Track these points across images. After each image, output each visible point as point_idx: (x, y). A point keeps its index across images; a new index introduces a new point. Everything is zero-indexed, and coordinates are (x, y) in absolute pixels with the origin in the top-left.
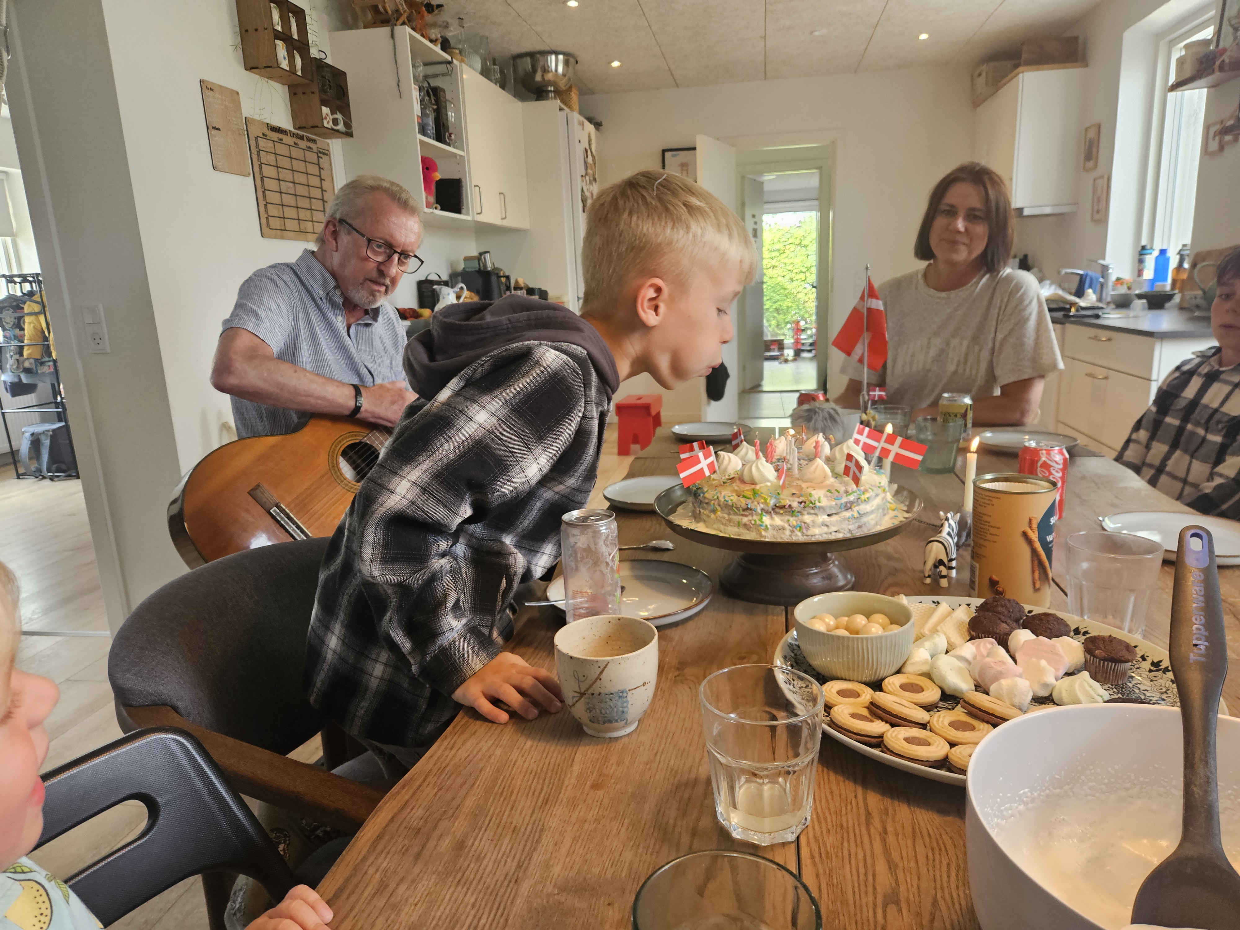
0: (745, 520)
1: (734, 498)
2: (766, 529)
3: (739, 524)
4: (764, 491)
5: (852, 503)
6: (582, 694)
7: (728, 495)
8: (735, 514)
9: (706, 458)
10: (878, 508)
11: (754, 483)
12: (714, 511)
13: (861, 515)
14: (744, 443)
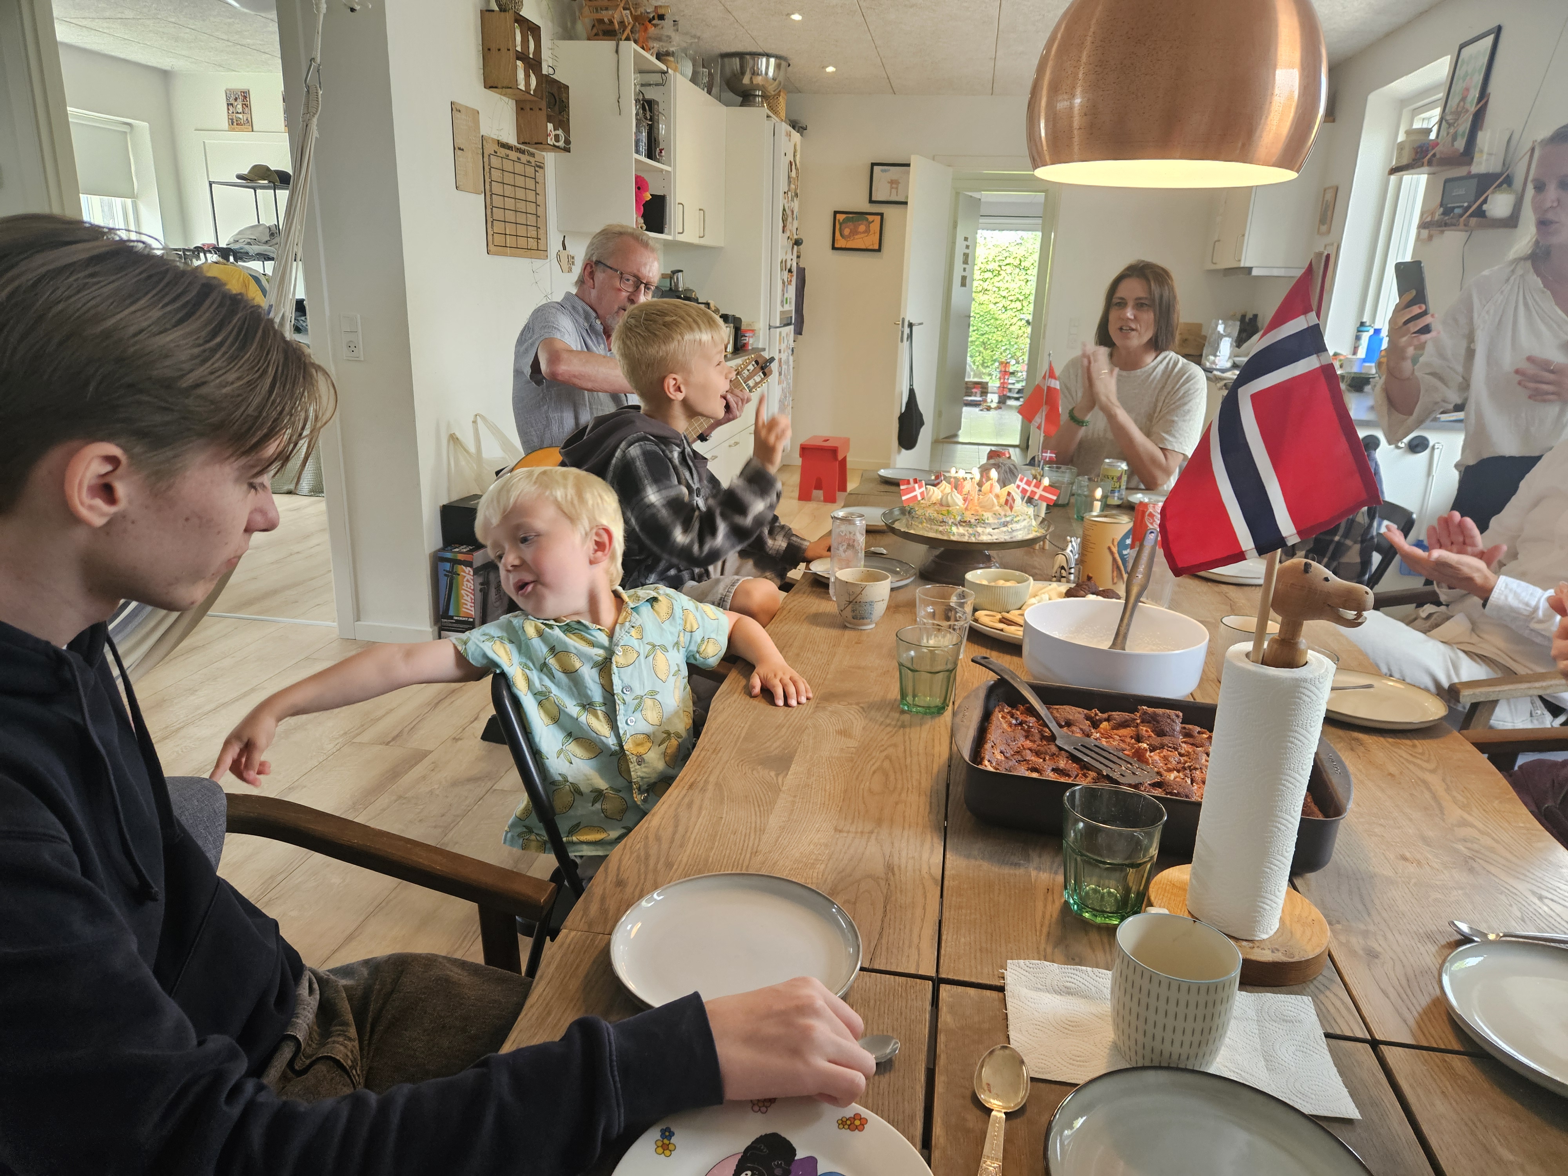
0: (941, 529)
1: (935, 515)
2: (954, 534)
3: (937, 531)
4: (955, 511)
5: (1008, 522)
6: (850, 602)
7: (931, 512)
8: (935, 525)
9: (920, 487)
10: (1024, 528)
11: (949, 506)
12: (921, 523)
13: (1013, 531)
14: (944, 482)
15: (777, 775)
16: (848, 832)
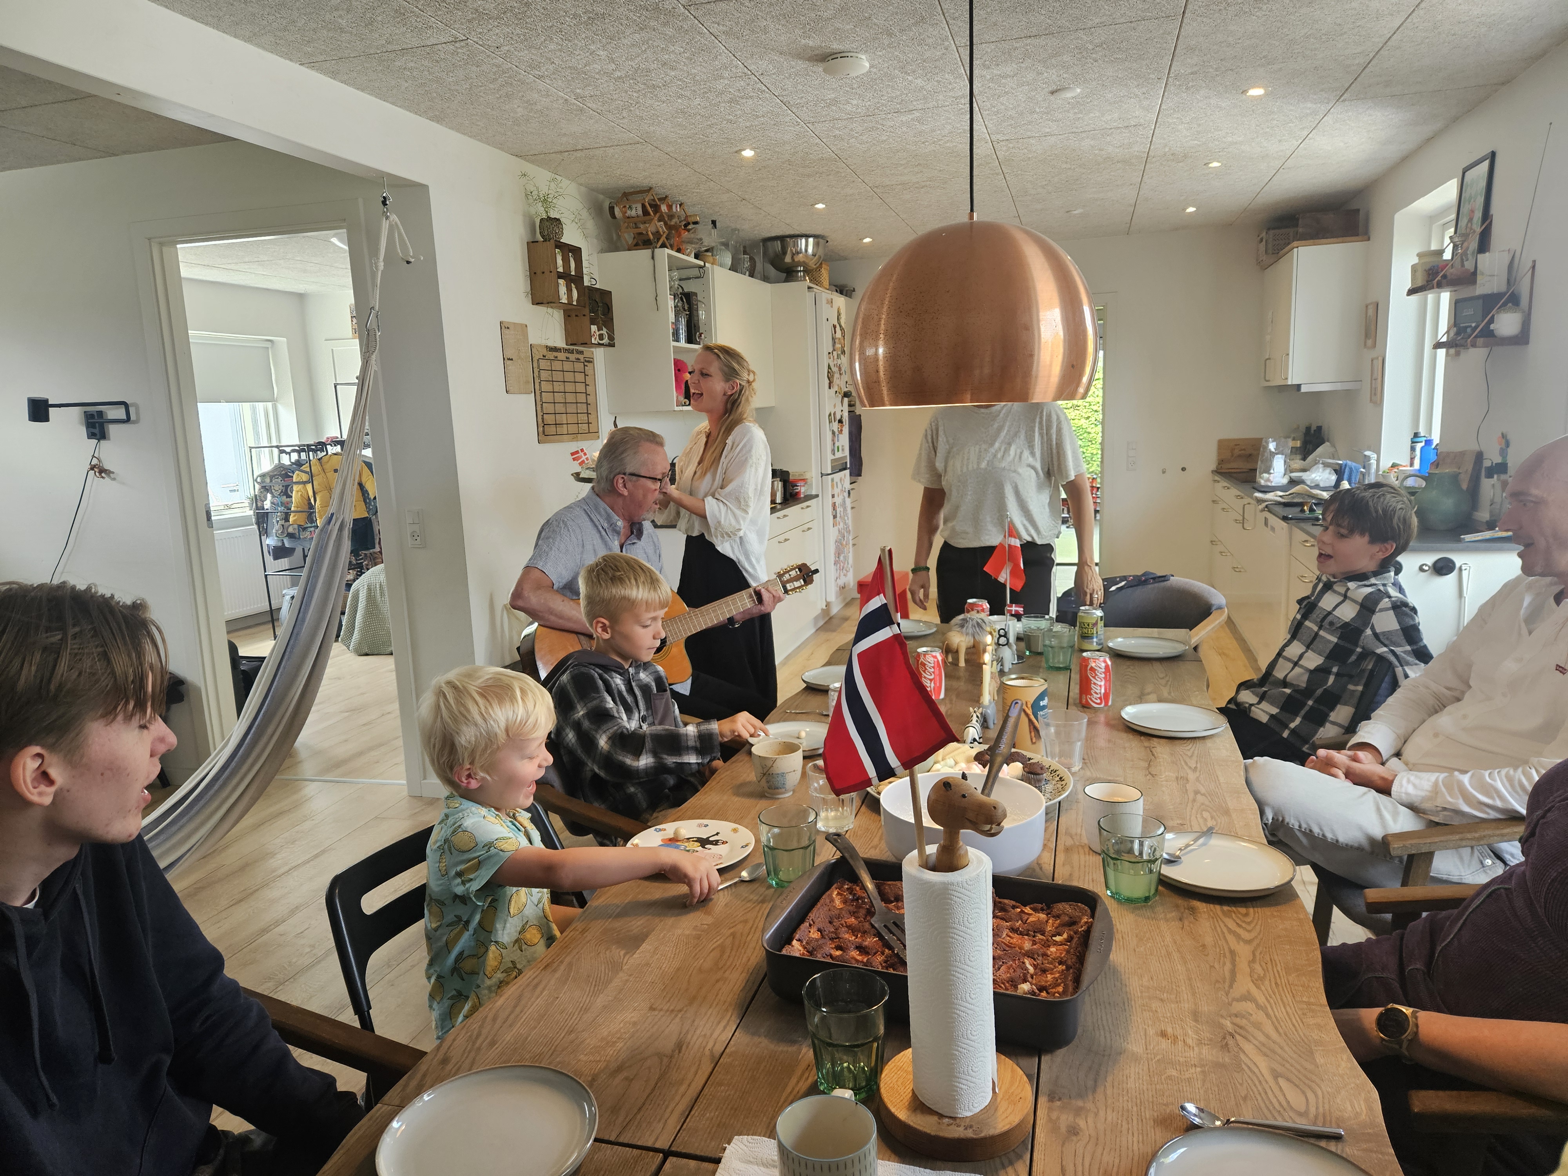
6: (764, 774)
15: (625, 955)
16: (661, 1010)
